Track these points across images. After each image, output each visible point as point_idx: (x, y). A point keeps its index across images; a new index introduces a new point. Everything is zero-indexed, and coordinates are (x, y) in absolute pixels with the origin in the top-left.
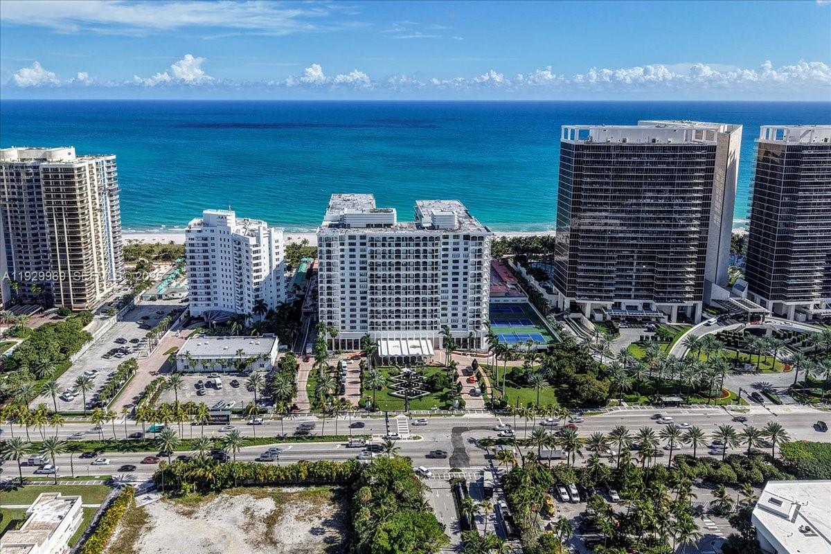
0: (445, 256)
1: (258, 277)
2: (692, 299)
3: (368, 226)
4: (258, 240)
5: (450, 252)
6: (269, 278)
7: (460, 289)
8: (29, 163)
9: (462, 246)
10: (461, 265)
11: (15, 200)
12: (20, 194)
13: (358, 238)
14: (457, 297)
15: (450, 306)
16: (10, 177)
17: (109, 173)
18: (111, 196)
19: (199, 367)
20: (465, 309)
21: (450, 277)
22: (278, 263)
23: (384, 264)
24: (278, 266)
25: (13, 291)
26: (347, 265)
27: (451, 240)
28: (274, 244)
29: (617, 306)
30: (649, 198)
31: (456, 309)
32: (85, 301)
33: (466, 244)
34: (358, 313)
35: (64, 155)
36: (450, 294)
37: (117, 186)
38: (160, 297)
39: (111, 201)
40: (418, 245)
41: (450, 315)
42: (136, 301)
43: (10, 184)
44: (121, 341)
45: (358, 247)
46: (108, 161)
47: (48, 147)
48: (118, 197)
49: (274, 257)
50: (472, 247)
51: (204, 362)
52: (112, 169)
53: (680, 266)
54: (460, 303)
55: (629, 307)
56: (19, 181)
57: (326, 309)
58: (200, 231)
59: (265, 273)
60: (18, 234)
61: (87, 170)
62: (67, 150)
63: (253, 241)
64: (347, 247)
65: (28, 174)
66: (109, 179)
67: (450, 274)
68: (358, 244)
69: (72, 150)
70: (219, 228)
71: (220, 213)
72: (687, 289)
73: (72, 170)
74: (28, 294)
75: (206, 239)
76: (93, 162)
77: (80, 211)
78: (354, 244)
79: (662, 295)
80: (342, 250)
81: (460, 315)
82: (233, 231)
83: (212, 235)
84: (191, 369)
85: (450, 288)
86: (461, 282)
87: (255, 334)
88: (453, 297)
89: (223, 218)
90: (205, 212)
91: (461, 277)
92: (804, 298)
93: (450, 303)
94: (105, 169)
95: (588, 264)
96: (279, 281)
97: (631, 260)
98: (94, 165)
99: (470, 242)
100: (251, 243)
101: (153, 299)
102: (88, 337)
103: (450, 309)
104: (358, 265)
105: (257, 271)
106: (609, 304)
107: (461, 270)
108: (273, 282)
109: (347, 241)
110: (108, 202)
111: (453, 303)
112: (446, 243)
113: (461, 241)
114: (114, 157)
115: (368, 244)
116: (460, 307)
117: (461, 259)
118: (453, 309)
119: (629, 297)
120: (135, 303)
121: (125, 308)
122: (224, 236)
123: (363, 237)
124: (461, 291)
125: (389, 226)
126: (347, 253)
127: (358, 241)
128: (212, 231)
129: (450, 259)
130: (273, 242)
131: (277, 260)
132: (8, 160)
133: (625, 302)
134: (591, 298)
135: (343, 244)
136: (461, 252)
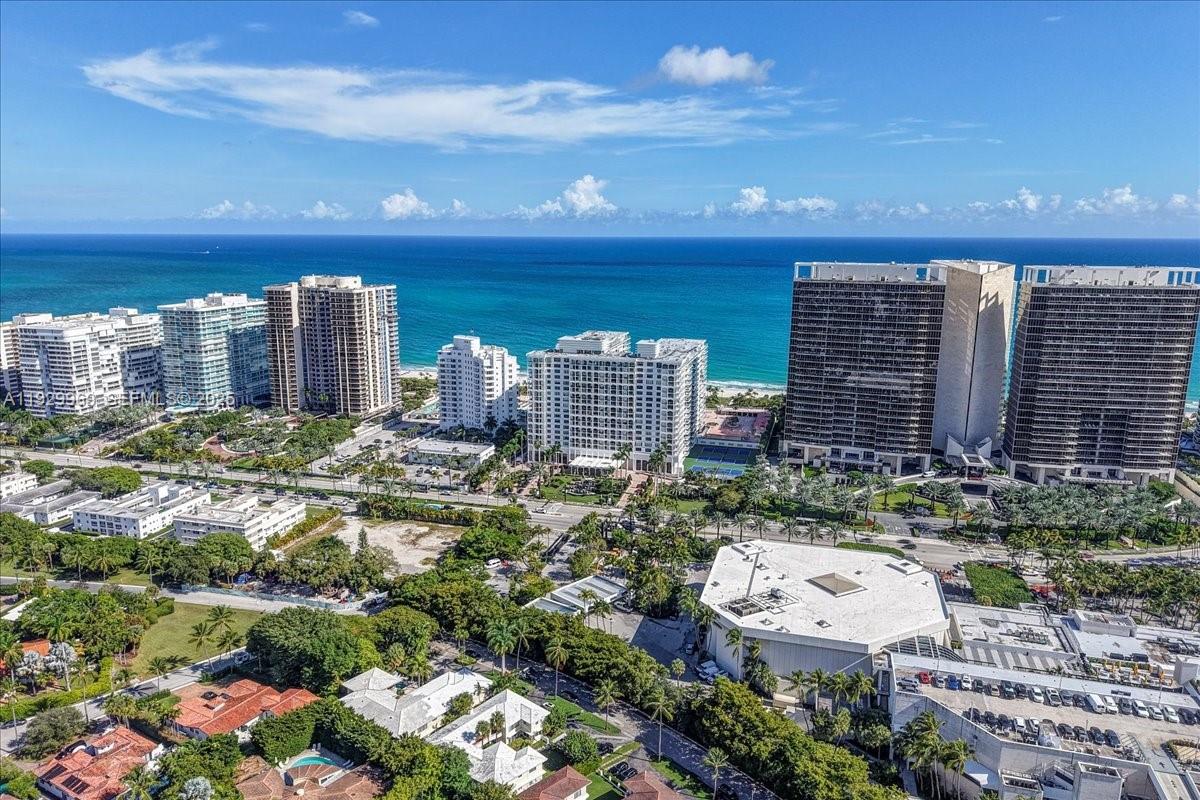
0: (639, 381)
1: (491, 396)
2: (917, 451)
3: (579, 352)
4: (492, 363)
5: (645, 379)
6: (501, 399)
7: (654, 414)
8: (322, 289)
9: (655, 373)
10: (654, 391)
11: (311, 320)
12: (314, 315)
13: (562, 360)
14: (650, 422)
15: (644, 430)
16: (308, 300)
17: (389, 301)
18: (390, 322)
19: (425, 460)
20: (658, 434)
21: (644, 402)
22: (511, 386)
23: (584, 386)
24: (511, 388)
25: (307, 399)
26: (553, 385)
27: (645, 367)
28: (507, 368)
29: (836, 453)
30: (869, 338)
31: (650, 434)
32: (359, 411)
33: (659, 371)
34: (562, 429)
35: (351, 283)
36: (644, 419)
37: (396, 314)
38: (425, 417)
39: (390, 327)
40: (614, 369)
41: (643, 438)
42: (405, 418)
43: (308, 306)
44: (378, 441)
45: (562, 369)
46: (389, 291)
47: (339, 275)
48: (397, 324)
49: (507, 380)
50: (665, 374)
51: (428, 455)
52: (392, 298)
53: (904, 414)
54: (654, 428)
55: (849, 455)
56: (314, 303)
57: (534, 423)
58: (450, 354)
59: (497, 393)
60: (312, 350)
61: (367, 297)
62: (355, 279)
63: (487, 363)
64: (552, 368)
65: (321, 298)
66: (389, 307)
67: (644, 399)
68: (562, 366)
69: (359, 279)
70: (465, 352)
71: (468, 338)
72: (911, 439)
73: (353, 295)
74: (318, 402)
75: (454, 361)
76: (373, 290)
77: (358, 331)
78: (559, 366)
79: (882, 444)
80: (549, 371)
81: (653, 439)
82: (475, 354)
83: (460, 357)
84: (419, 461)
85: (644, 413)
86: (654, 408)
87: (476, 441)
88: (647, 422)
89: (468, 342)
90: (455, 337)
91: (654, 403)
92: (1057, 461)
93: (644, 427)
94: (385, 297)
95: (806, 406)
96: (511, 402)
97: (852, 405)
98: (374, 293)
99: (663, 370)
100: (485, 365)
101: (418, 418)
102: (353, 436)
103: (644, 433)
104: (562, 386)
105: (490, 390)
106: (827, 449)
107: (654, 397)
108: (505, 403)
109: (553, 363)
110: (387, 328)
111: (647, 428)
112: (641, 370)
113: (654, 368)
114: (394, 287)
115: (571, 366)
116: (653, 432)
117: (655, 387)
118: (647, 434)
119: (849, 444)
120: (403, 419)
121: (392, 420)
122: (468, 359)
123: (567, 360)
124: (654, 417)
125: (598, 353)
126: (553, 374)
127: (562, 363)
128: (459, 354)
129: (644, 385)
130: (506, 366)
131: (511, 382)
132: (307, 286)
133: (846, 449)
134: (808, 441)
135: (549, 365)
136: (655, 378)
